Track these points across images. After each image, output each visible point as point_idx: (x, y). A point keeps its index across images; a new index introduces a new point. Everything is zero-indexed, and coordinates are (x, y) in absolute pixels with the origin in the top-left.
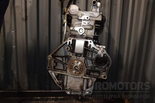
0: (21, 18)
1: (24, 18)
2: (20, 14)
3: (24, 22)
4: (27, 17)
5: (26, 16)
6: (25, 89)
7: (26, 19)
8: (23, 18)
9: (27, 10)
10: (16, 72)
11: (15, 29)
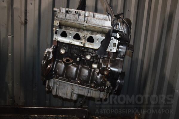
0: (20, 22)
1: (24, 22)
2: (19, 17)
3: (23, 27)
4: (27, 21)
5: (26, 19)
6: (20, 105)
7: (26, 23)
8: (22, 22)
9: (27, 12)
10: (11, 85)
11: (12, 35)
